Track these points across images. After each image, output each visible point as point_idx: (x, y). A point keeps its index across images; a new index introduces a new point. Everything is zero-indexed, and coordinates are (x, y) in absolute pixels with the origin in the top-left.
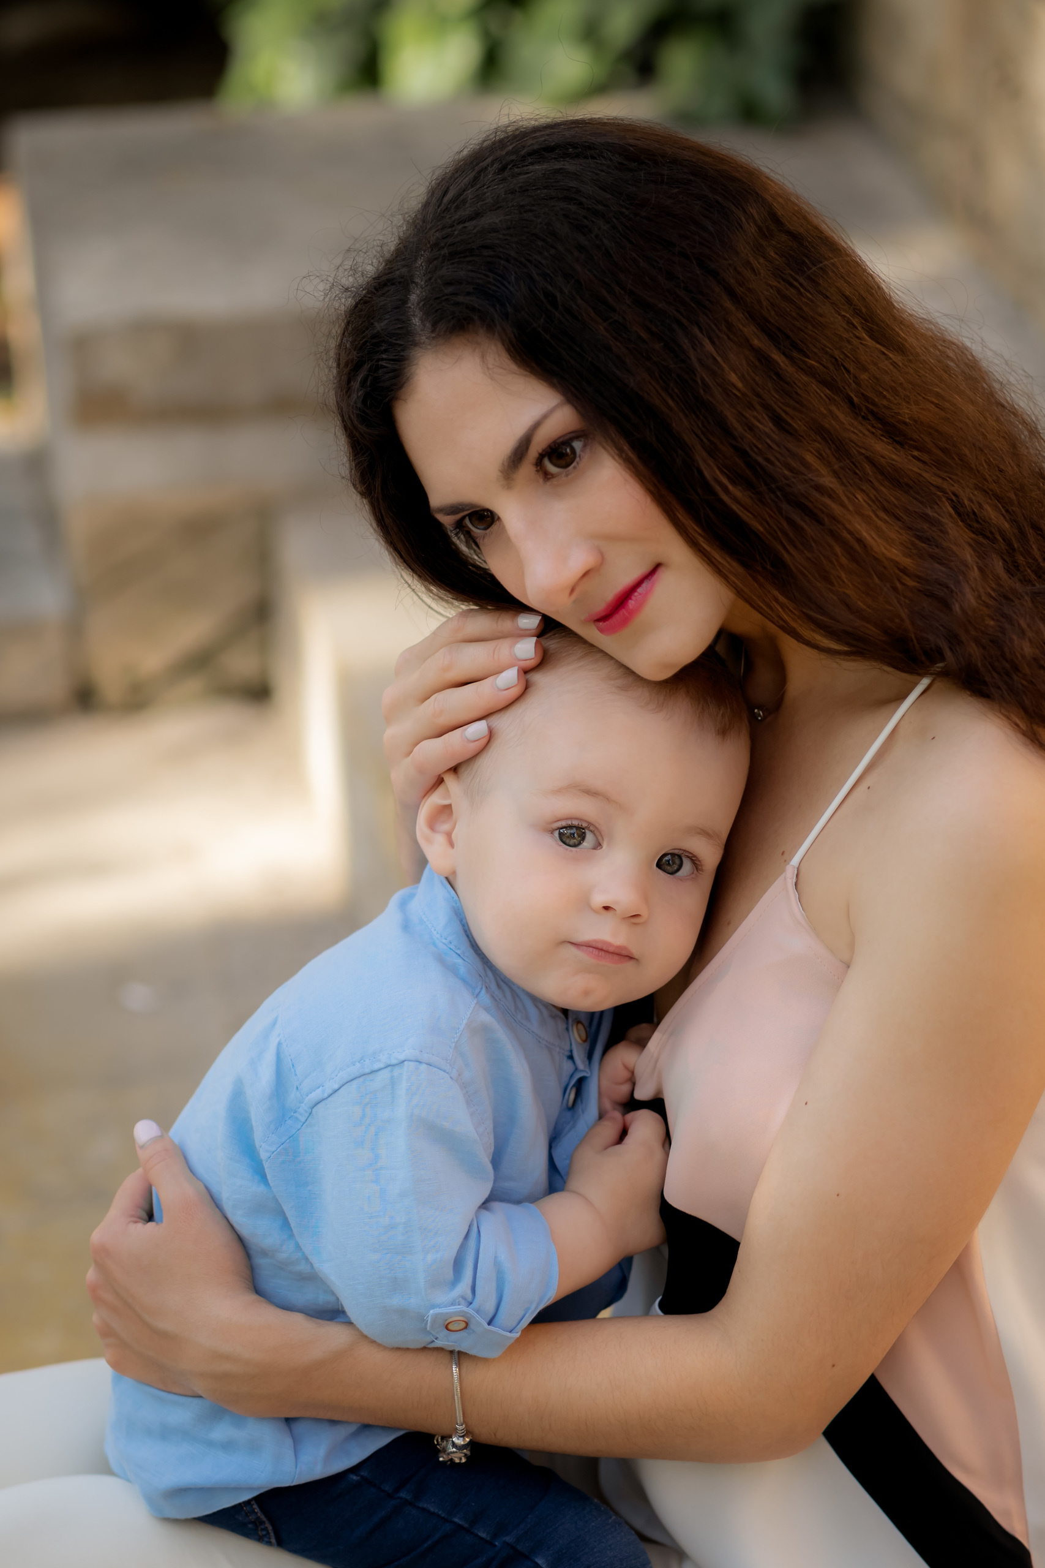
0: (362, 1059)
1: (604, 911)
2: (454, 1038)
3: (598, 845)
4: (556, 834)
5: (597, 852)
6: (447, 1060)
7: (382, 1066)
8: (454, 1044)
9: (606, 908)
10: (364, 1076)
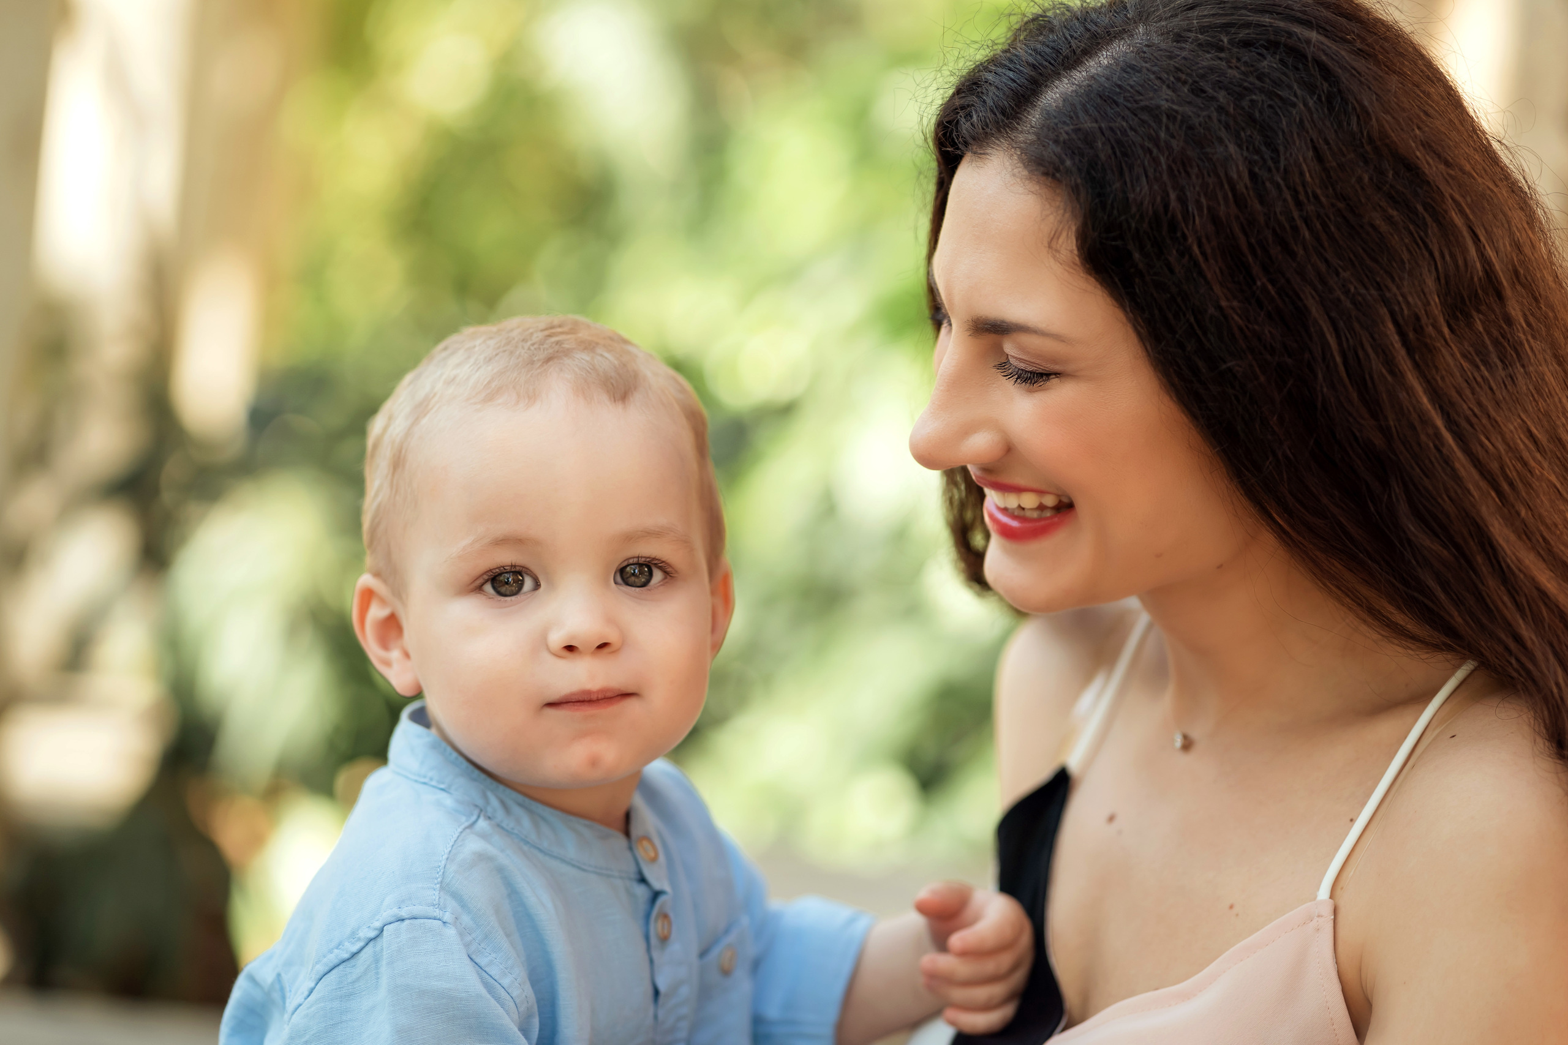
0: (339, 945)
1: (566, 653)
2: (437, 879)
3: (537, 585)
4: (488, 588)
5: (537, 592)
6: (434, 905)
7: (361, 944)
8: (438, 886)
9: (570, 648)
10: (344, 964)
